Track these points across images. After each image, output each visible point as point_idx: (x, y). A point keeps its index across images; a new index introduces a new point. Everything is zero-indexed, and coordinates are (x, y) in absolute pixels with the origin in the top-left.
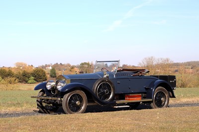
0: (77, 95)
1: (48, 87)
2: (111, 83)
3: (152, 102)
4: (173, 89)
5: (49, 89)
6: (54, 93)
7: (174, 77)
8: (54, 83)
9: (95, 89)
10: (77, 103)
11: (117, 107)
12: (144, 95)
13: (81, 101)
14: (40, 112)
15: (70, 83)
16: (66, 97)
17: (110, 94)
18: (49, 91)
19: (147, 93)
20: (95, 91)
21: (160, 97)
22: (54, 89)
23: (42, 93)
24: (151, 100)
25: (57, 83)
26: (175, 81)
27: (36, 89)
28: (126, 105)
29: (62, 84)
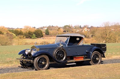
0: (43, 58)
1: (26, 53)
2: (64, 50)
3: (90, 60)
4: (104, 52)
5: (27, 54)
6: (30, 56)
7: (105, 45)
8: (30, 51)
9: (54, 54)
10: (43, 63)
11: (68, 64)
12: (85, 56)
13: (45, 62)
14: (22, 67)
15: (39, 51)
16: (36, 59)
17: (64, 57)
18: (27, 55)
19: (88, 55)
20: (54, 55)
21: (96, 58)
22: (30, 54)
23: (23, 56)
24: (90, 59)
25: (31, 50)
26: (106, 47)
27: (20, 54)
28: (74, 63)
29: (34, 52)
